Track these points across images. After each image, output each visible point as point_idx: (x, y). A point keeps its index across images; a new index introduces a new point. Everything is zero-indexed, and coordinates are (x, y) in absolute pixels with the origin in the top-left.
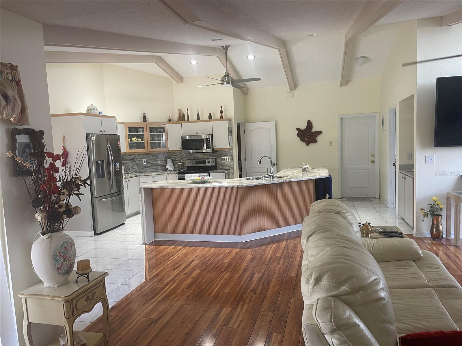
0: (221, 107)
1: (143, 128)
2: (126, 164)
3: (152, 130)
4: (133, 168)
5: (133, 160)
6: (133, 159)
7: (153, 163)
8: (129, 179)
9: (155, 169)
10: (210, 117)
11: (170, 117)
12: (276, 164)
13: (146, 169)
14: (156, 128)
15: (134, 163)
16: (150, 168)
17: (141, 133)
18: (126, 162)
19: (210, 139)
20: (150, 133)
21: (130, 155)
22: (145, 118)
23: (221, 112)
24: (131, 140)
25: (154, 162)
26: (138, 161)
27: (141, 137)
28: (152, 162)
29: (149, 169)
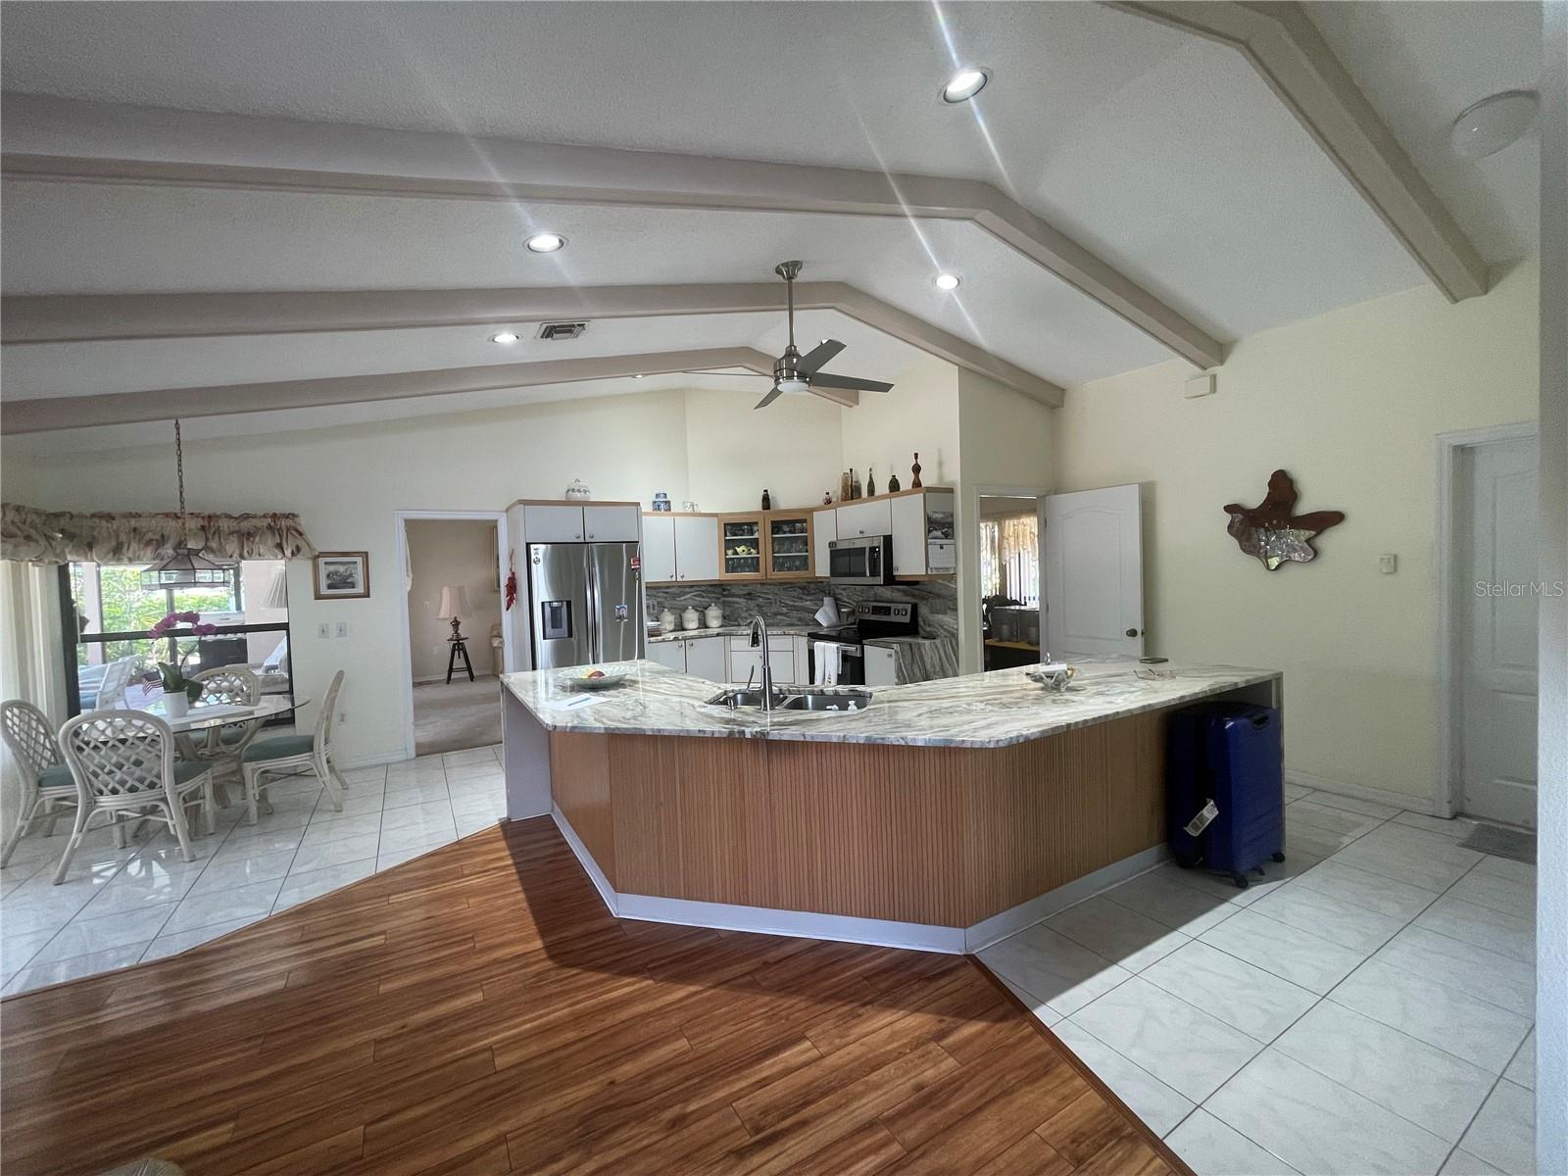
0: (916, 455)
1: (757, 523)
2: (736, 605)
3: (776, 527)
4: (750, 615)
5: (750, 596)
6: (749, 594)
7: (794, 606)
8: (694, 641)
9: (800, 619)
10: (894, 486)
11: (828, 493)
12: (1139, 633)
13: (779, 617)
14: (792, 523)
15: (752, 604)
16: (788, 617)
17: (756, 536)
18: (736, 599)
19: (879, 547)
20: (773, 534)
21: (744, 586)
22: (766, 500)
23: (917, 469)
24: (736, 553)
25: (796, 604)
26: (761, 600)
27: (755, 544)
28: (791, 603)
29: (784, 618)
